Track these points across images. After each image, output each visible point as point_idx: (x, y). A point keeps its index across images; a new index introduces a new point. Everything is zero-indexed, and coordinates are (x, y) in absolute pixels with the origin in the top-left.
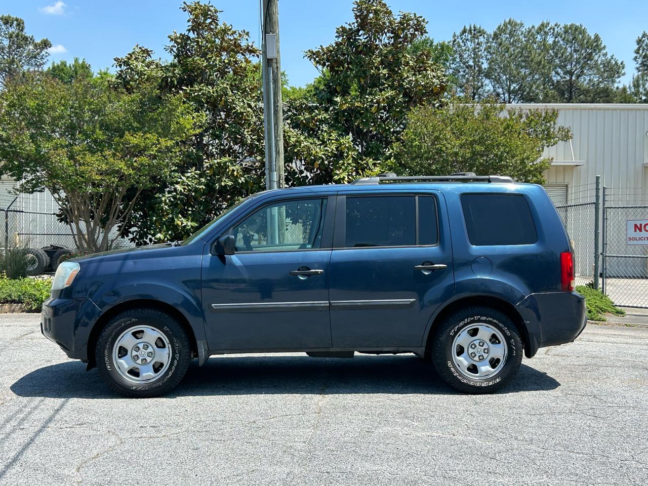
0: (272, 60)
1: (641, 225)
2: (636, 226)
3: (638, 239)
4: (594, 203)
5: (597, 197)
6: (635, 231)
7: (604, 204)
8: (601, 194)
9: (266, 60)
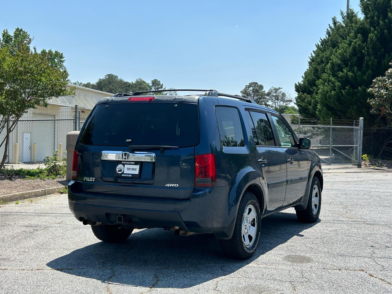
4: (74, 120)
5: (76, 116)
7: (79, 121)
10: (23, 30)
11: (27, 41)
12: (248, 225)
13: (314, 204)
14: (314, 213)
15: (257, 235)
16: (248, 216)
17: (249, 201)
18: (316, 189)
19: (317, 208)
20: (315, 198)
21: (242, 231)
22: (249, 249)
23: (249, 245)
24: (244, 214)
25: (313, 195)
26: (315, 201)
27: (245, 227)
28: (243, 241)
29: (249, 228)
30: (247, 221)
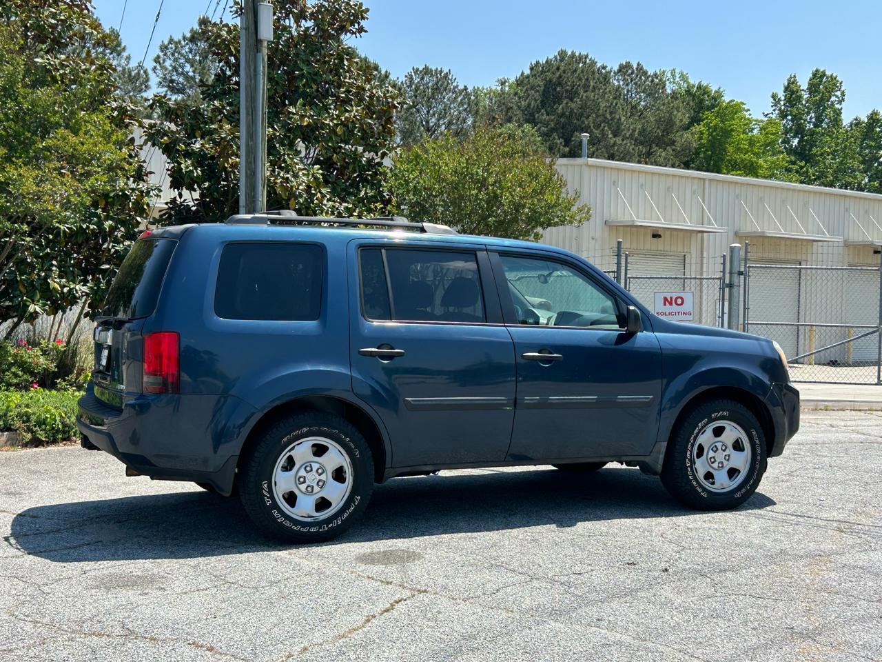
0: (261, 41)
1: (671, 298)
2: (665, 299)
3: (667, 314)
4: (614, 272)
5: (619, 264)
6: (665, 304)
7: (626, 274)
8: (623, 262)
9: (252, 41)
10: (828, 73)
11: (837, 96)
12: (312, 478)
13: (727, 469)
14: (715, 488)
15: (350, 500)
16: (317, 459)
17: (305, 430)
18: (731, 430)
19: (740, 479)
20: (725, 453)
21: (276, 485)
22: (304, 524)
23: (309, 517)
24: (288, 454)
25: (716, 444)
26: (728, 460)
27: (302, 480)
28: (275, 505)
29: (321, 484)
30: (308, 469)
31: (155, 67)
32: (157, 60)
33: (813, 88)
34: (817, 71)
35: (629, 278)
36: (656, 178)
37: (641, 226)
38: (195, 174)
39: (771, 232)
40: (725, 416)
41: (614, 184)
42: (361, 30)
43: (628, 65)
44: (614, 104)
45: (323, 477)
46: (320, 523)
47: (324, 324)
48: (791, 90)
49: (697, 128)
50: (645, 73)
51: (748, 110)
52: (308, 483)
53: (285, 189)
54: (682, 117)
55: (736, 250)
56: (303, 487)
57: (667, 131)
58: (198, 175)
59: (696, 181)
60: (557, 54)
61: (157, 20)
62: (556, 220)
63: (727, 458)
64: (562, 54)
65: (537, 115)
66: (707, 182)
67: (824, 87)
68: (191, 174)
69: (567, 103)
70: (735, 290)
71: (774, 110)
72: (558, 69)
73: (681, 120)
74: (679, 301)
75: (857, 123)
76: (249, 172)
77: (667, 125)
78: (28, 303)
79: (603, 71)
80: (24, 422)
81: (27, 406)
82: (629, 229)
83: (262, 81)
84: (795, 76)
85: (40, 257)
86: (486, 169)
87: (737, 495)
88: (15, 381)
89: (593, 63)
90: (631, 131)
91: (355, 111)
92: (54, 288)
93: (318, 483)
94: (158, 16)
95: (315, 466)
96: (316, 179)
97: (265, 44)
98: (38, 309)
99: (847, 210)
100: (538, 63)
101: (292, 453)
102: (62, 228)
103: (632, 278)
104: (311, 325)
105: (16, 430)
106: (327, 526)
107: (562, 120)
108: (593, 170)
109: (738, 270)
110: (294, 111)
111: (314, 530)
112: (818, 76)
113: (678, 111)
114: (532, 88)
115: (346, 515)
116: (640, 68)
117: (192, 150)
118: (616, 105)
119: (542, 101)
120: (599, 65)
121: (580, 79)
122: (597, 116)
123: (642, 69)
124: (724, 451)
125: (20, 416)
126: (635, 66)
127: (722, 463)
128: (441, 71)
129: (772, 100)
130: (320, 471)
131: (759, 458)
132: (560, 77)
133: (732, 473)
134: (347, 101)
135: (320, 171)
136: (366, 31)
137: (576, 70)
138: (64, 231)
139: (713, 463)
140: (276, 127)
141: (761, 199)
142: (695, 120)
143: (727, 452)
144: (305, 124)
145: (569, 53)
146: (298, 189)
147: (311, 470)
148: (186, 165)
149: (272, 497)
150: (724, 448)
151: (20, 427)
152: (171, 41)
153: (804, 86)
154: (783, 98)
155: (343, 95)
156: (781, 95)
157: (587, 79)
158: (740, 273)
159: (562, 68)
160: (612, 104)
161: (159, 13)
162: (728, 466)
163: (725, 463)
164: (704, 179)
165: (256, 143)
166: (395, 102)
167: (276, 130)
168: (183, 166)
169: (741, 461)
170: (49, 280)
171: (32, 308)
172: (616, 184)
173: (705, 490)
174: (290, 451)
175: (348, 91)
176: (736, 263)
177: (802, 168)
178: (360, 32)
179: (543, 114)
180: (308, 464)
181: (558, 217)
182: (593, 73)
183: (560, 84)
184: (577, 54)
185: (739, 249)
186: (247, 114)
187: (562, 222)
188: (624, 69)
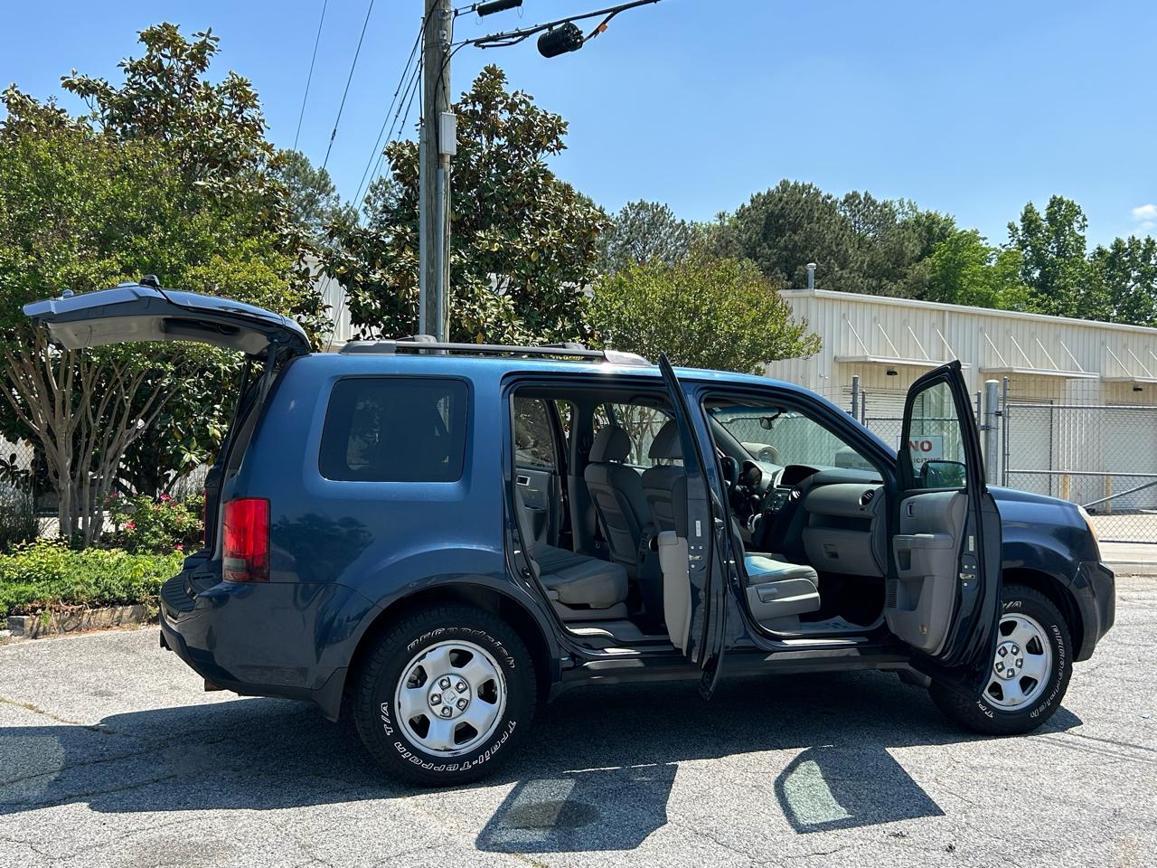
10: (1068, 200)
11: (1078, 223)
12: (451, 698)
13: (1019, 678)
14: (1003, 705)
15: (502, 727)
16: (456, 670)
17: (439, 631)
18: (1025, 626)
19: (1037, 691)
20: (1016, 658)
21: (400, 707)
22: (438, 761)
23: (445, 750)
24: (417, 664)
25: (1005, 645)
26: (1020, 667)
27: (436, 699)
28: (398, 735)
29: (462, 704)
30: (445, 683)
31: (366, 208)
32: (368, 200)
33: (1051, 218)
34: (1054, 197)
35: (867, 419)
36: (890, 310)
37: (875, 362)
38: (373, 308)
39: (1018, 368)
40: (1015, 607)
41: (844, 317)
42: (560, 146)
43: (855, 195)
44: (840, 236)
45: (466, 695)
46: (460, 760)
47: (467, 485)
48: (1029, 220)
49: (928, 260)
50: (873, 203)
51: (985, 238)
52: (445, 703)
53: (471, 321)
54: (913, 248)
55: (993, 387)
56: (438, 709)
57: (898, 263)
58: (376, 308)
59: (935, 313)
60: (779, 185)
61: (333, 139)
62: (781, 352)
63: (1019, 663)
64: (785, 184)
65: (758, 249)
66: (947, 315)
67: (1063, 215)
68: (369, 308)
69: (790, 236)
70: (992, 433)
71: (1012, 241)
72: (780, 200)
73: (913, 251)
74: (926, 446)
75: (1101, 252)
76: (429, 303)
77: (898, 257)
78: (183, 452)
79: (829, 201)
80: (151, 594)
81: (157, 574)
82: (861, 365)
83: (443, 201)
84: (1031, 204)
85: (199, 400)
86: (699, 296)
87: (1034, 714)
88: (155, 542)
89: (818, 193)
90: (859, 263)
91: (551, 234)
92: (214, 435)
93: (458, 702)
94: (334, 133)
95: (454, 681)
96: (507, 310)
97: (448, 159)
98: (194, 458)
99: (1103, 344)
100: (759, 194)
101: (422, 663)
102: (223, 367)
103: (870, 419)
104: (450, 487)
105: (141, 603)
106: (471, 763)
107: (784, 253)
108: (821, 304)
109: (995, 409)
110: (483, 236)
111: (451, 768)
112: (1056, 203)
113: (909, 242)
114: (753, 221)
115: (496, 748)
116: (867, 197)
117: (371, 280)
118: (843, 236)
119: (764, 235)
120: (823, 194)
121: (804, 211)
122: (823, 249)
123: (870, 198)
124: (1015, 654)
125: (147, 586)
126: (862, 197)
127: (1012, 670)
128: (657, 206)
129: (1009, 230)
130: (461, 687)
131: (1062, 663)
132: (783, 208)
133: (1027, 683)
134: (543, 224)
135: (512, 302)
136: (565, 148)
137: (799, 201)
138: (225, 371)
139: (1000, 671)
140: (463, 254)
141: (1008, 332)
142: (927, 252)
143: (1019, 656)
144: (496, 249)
145: (792, 184)
146: (486, 322)
147: (450, 686)
148: (364, 297)
149: (394, 724)
150: (1015, 650)
151: (146, 600)
152: (381, 181)
153: (1043, 215)
154: (1020, 228)
155: (539, 218)
156: (1019, 225)
157: (811, 210)
158: (999, 414)
159: (784, 199)
160: (838, 235)
161: (335, 130)
162: (1020, 674)
163: (1017, 670)
164: (944, 311)
165: (437, 271)
166: (597, 224)
167: (463, 257)
168: (360, 299)
169: (1038, 667)
170: (208, 426)
171: (187, 457)
172: (846, 316)
173: (990, 708)
174: (419, 660)
175: (544, 214)
176: (993, 403)
177: (1044, 300)
178: (558, 149)
179: (764, 248)
180: (445, 678)
181: (782, 349)
182: (818, 203)
183: (783, 216)
184: (801, 185)
185: (997, 385)
186: (428, 239)
187: (788, 355)
188: (851, 199)
